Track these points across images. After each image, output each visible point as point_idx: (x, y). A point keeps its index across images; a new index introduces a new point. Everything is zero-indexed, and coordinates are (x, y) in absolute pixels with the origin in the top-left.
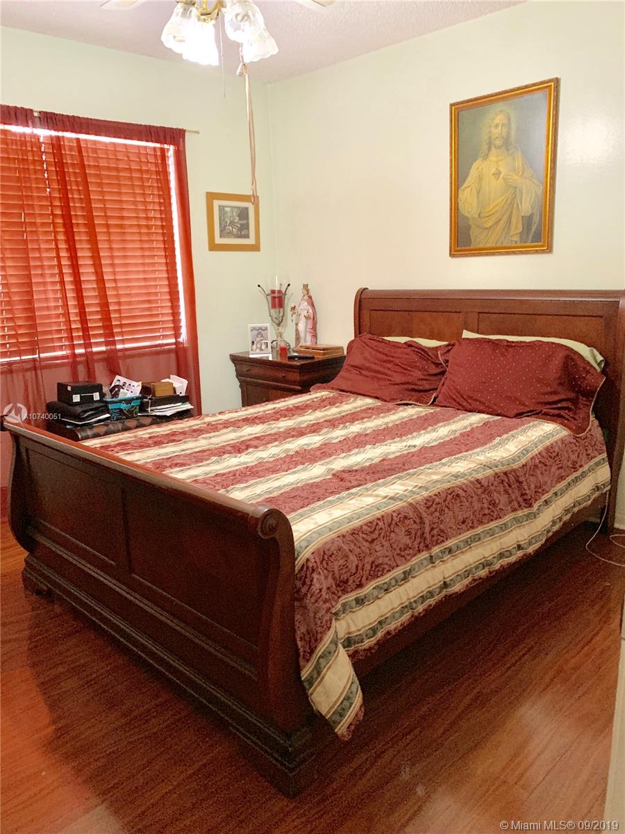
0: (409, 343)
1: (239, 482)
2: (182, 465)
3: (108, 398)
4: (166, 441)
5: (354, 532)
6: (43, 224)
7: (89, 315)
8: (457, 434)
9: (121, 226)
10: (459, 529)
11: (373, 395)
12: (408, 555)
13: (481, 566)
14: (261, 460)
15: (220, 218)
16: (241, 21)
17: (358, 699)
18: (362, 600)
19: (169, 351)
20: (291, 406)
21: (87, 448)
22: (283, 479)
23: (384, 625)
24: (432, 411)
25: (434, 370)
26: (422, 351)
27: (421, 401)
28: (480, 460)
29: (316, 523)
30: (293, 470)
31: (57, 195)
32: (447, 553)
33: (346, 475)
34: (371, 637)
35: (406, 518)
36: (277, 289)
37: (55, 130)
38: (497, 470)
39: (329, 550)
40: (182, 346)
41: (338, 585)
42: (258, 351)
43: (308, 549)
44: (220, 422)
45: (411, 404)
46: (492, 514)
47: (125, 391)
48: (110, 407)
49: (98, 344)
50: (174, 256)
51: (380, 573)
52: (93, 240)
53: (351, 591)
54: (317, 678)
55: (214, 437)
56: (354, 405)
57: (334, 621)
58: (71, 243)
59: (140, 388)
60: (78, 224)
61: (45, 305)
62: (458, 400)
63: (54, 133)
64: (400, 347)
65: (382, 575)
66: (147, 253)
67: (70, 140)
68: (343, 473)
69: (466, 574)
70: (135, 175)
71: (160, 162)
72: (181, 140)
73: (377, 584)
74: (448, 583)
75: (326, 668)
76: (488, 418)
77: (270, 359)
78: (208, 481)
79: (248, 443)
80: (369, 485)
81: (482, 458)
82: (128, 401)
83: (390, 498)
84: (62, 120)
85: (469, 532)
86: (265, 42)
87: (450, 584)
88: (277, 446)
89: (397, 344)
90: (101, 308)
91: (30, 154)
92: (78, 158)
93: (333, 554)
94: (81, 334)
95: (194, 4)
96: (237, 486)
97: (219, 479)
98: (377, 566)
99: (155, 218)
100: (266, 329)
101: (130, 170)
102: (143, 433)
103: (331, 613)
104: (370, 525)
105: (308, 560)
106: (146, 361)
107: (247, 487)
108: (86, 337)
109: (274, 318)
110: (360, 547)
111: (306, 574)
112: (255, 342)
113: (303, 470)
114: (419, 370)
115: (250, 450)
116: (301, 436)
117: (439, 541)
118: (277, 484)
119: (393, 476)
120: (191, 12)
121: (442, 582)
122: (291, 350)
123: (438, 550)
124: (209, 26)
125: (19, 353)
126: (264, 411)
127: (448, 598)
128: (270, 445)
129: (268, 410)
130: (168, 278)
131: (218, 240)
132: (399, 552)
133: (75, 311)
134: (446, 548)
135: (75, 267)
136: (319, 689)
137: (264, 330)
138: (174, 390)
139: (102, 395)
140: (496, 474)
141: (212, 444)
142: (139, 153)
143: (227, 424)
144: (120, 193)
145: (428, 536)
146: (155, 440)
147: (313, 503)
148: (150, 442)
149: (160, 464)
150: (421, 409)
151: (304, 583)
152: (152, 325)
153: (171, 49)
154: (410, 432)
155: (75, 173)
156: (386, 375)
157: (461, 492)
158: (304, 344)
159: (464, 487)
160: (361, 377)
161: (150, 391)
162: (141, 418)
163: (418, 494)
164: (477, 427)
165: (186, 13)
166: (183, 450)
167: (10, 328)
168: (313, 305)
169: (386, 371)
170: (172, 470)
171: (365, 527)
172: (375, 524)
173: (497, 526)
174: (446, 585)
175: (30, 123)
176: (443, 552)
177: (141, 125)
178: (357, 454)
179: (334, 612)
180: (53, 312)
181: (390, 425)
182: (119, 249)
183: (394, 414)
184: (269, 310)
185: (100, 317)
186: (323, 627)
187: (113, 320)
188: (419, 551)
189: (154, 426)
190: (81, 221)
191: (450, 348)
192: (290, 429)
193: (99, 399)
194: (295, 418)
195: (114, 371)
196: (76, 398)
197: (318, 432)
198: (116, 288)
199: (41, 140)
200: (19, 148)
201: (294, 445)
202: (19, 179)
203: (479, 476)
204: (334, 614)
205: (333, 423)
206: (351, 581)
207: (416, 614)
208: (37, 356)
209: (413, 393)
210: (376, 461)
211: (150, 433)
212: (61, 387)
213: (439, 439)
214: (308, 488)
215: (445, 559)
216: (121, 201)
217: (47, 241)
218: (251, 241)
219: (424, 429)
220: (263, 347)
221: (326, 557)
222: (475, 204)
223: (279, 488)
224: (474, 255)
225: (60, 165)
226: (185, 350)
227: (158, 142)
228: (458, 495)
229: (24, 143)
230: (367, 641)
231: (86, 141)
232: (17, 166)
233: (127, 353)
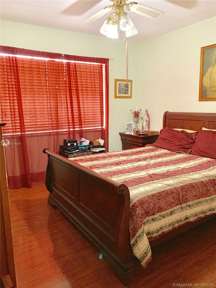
0: (183, 131)
1: (116, 175)
2: (98, 168)
3: (79, 145)
4: (95, 160)
5: (153, 196)
6: (62, 89)
7: (75, 118)
8: (197, 165)
9: (87, 90)
10: (193, 198)
11: (168, 149)
12: (173, 205)
13: (202, 213)
14: (124, 168)
15: (119, 87)
16: (125, 24)
17: (150, 254)
18: (154, 219)
19: (99, 131)
20: (138, 151)
21: (70, 160)
22: (131, 175)
23: (162, 229)
24: (189, 156)
25: (191, 141)
26: (187, 134)
27: (185, 152)
28: (204, 174)
29: (139, 191)
30: (134, 173)
31: (67, 80)
32: (188, 206)
33: (153, 176)
34: (157, 233)
35: (173, 192)
36: (137, 111)
37: (68, 60)
38: (210, 178)
39: (143, 200)
40: (103, 129)
41: (146, 213)
42: (129, 132)
43: (136, 199)
44: (113, 155)
45: (181, 153)
46: (207, 194)
47: (84, 143)
48: (79, 148)
49: (77, 128)
50: (103, 100)
51: (161, 211)
52: (78, 95)
53: (151, 216)
54: (136, 244)
55: (110, 159)
56: (161, 152)
57: (143, 225)
58: (71, 95)
59: (89, 142)
60: (73, 89)
61: (62, 115)
62: (199, 152)
63: (68, 61)
64: (179, 132)
65: (162, 211)
66: (94, 99)
67: (73, 63)
68: (152, 175)
69: (195, 215)
70: (92, 74)
71: (100, 69)
72: (108, 62)
73: (160, 215)
74: (188, 217)
75: (139, 241)
76: (210, 160)
77: (133, 135)
78: (106, 174)
79: (121, 162)
80: (161, 180)
81: (205, 174)
82: (85, 146)
83: (168, 185)
84: (71, 57)
85: (197, 200)
86: (133, 30)
87: (189, 218)
88: (131, 164)
89: (178, 131)
90: (79, 116)
91: (60, 68)
92: (75, 68)
93: (144, 202)
94: (72, 124)
95: (111, 20)
96: (115, 176)
97: (109, 173)
98: (161, 208)
99: (98, 87)
100: (132, 124)
101: (91, 72)
102: (88, 157)
103: (142, 222)
104: (159, 194)
105: (135, 203)
106: (92, 134)
107: (118, 177)
108: (74, 125)
109: (135, 121)
110: (154, 201)
111: (134, 208)
112: (128, 129)
113: (138, 173)
114: (185, 141)
115: (121, 165)
116: (140, 161)
117: (185, 202)
118: (128, 177)
119: (170, 178)
120: (110, 22)
121: (186, 217)
122: (140, 132)
123: (185, 205)
124: (116, 26)
125: (53, 129)
126: (128, 152)
127: (188, 223)
128: (128, 164)
129: (130, 152)
130: (101, 107)
131: (118, 95)
132: (169, 204)
133: (71, 117)
134: (188, 205)
135: (71, 103)
136: (136, 248)
137: (131, 125)
138: (100, 143)
139: (77, 144)
140: (210, 180)
141: (109, 162)
142: (94, 67)
143: (115, 156)
144: (87, 80)
145: (181, 200)
146: (91, 159)
147: (140, 184)
148: (89, 160)
149: (92, 167)
150: (185, 155)
151: (133, 211)
152: (94, 122)
153: (103, 34)
154: (180, 163)
155: (73, 73)
156: (173, 142)
157: (195, 185)
158: (145, 130)
159: (196, 183)
160: (164, 142)
161: (92, 144)
162: (89, 152)
163: (178, 184)
164: (205, 162)
165: (108, 23)
166: (99, 163)
167: (51, 121)
168: (149, 117)
169: (173, 141)
170: (95, 169)
171: (157, 194)
172: (161, 193)
173: (209, 199)
174: (187, 218)
175: (61, 58)
176: (186, 206)
177: (95, 58)
178: (158, 169)
179: (143, 222)
180: (64, 117)
181: (172, 160)
182: (86, 98)
183: (174, 156)
184: (134, 118)
185: (78, 119)
186: (139, 227)
187: (82, 120)
188: (177, 205)
189: (92, 155)
190: (74, 88)
191: (197, 133)
192: (136, 159)
193: (76, 145)
194: (138, 155)
195: (81, 137)
196: (69, 144)
197: (146, 160)
198: (84, 110)
199: (64, 63)
200: (57, 66)
201: (136, 164)
202: (56, 75)
203: (203, 180)
204: (143, 223)
205: (151, 158)
206: (151, 212)
207: (175, 227)
208: (58, 131)
209: (182, 149)
210: (165, 172)
211: (90, 157)
212: (65, 141)
213: (190, 166)
214: (139, 179)
215: (187, 209)
216: (87, 82)
217: (64, 95)
218: (129, 95)
219: (185, 162)
220: (131, 130)
221: (142, 203)
222: (209, 82)
223: (129, 178)
224: (208, 101)
225: (69, 70)
226: (104, 130)
227: (100, 63)
228: (194, 186)
229: (59, 64)
230: (155, 234)
231: (77, 63)
232: (56, 71)
233: (86, 131)
